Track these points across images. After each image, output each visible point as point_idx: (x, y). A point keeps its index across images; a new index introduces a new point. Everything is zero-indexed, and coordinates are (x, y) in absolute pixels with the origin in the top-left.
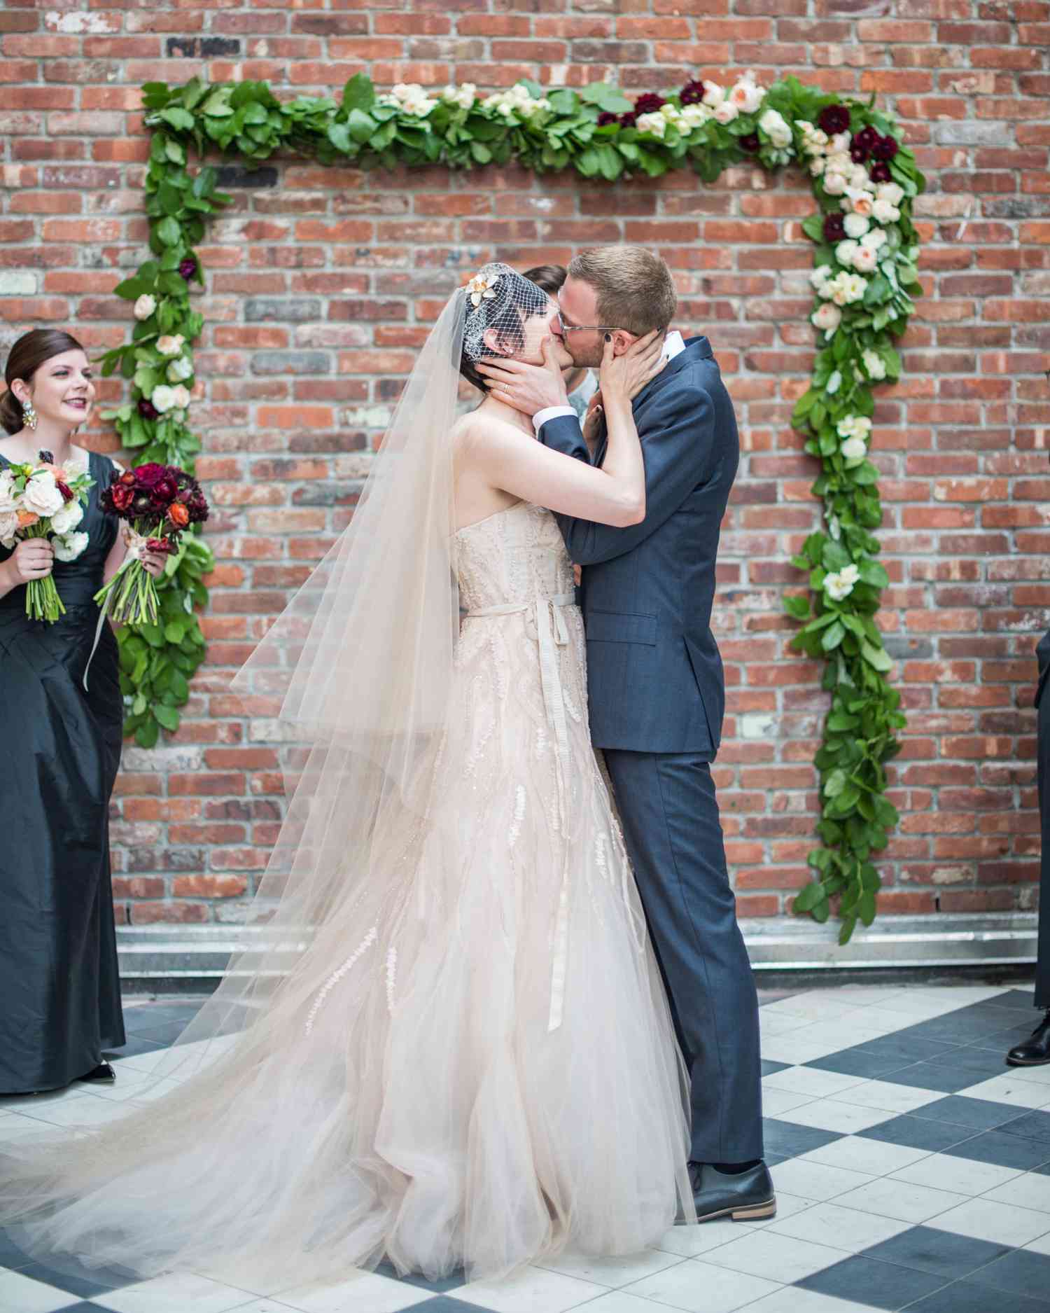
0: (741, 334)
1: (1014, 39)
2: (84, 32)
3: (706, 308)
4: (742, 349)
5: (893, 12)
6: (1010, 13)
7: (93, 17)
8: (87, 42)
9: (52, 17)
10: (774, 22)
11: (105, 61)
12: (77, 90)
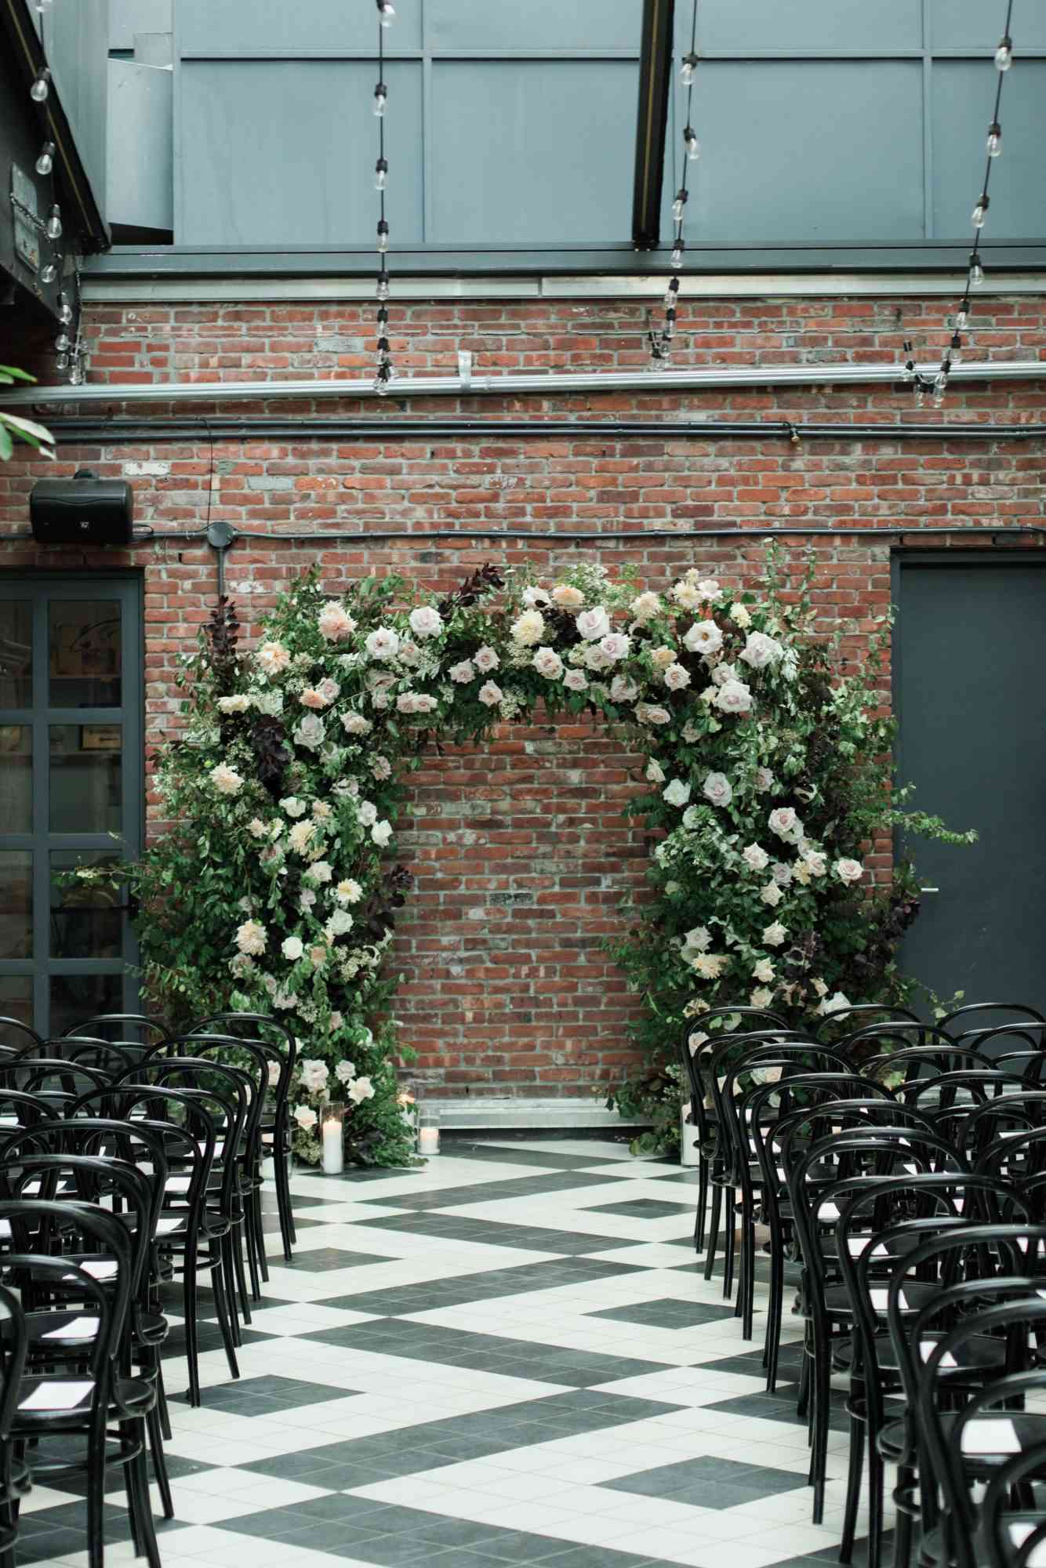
0: (627, 760)
1: (788, 585)
2: (252, 593)
3: (606, 745)
4: (629, 769)
5: (716, 572)
6: (786, 570)
7: (256, 584)
8: (254, 598)
9: (233, 584)
10: (646, 580)
11: (264, 609)
12: (248, 625)
